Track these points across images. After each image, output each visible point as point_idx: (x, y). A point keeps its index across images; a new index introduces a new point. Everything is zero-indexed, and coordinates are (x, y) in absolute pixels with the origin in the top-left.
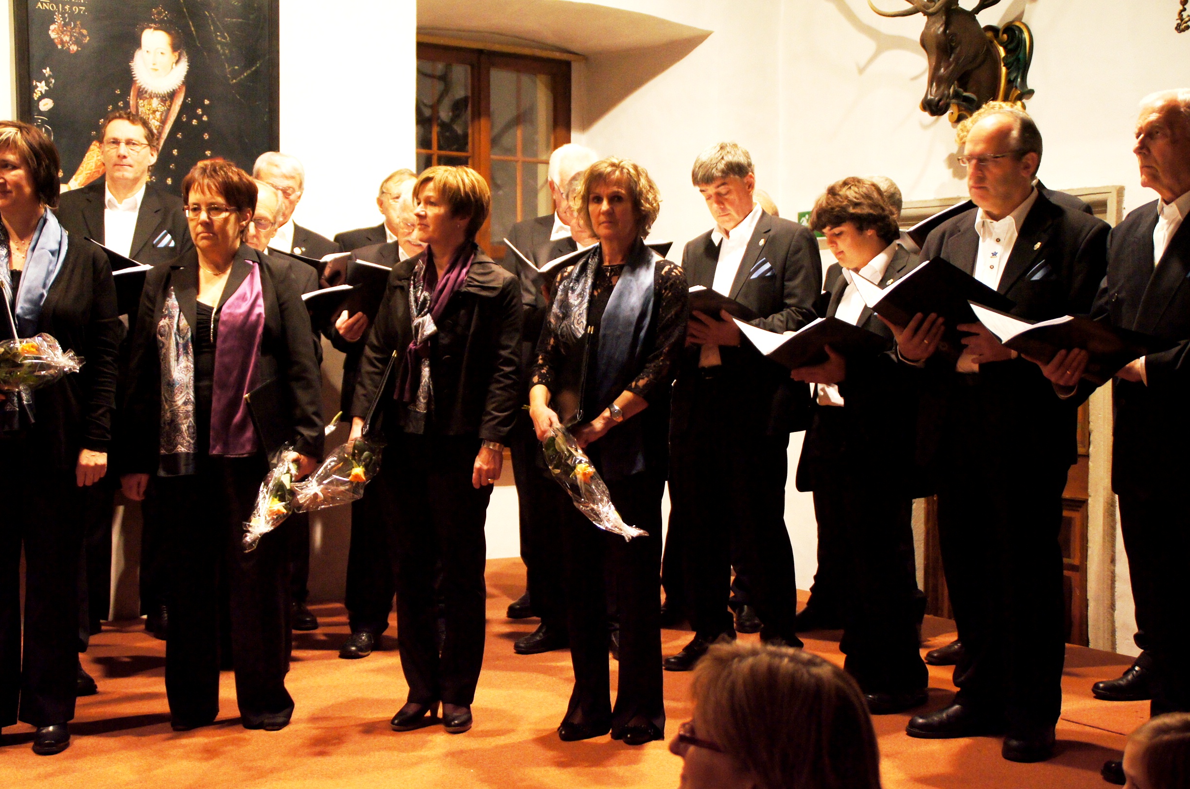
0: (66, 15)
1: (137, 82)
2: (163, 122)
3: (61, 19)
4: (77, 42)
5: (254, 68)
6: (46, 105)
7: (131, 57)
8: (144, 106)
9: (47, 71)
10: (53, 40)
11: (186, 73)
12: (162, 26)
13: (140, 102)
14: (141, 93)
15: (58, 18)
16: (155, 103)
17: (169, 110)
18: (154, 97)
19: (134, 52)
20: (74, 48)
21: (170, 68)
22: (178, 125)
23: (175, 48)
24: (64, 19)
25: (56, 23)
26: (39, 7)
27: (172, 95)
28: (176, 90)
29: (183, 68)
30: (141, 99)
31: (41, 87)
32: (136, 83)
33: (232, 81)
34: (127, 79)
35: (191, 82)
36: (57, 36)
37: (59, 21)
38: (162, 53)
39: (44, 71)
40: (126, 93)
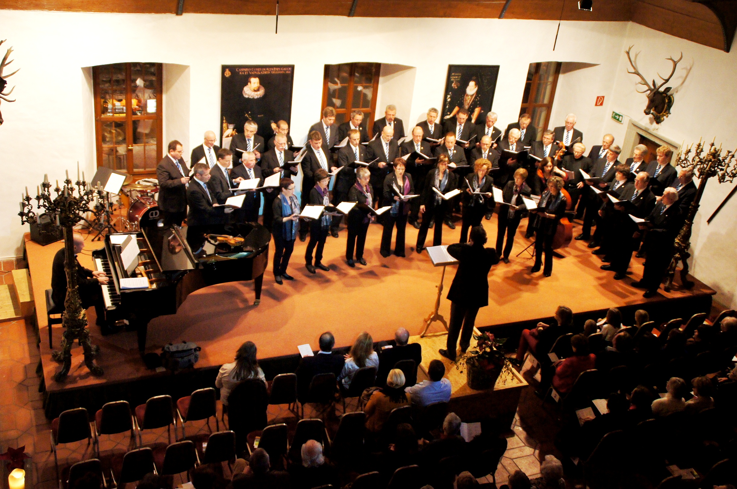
2: (470, 101)
4: (457, 86)
6: (449, 100)
7: (466, 87)
9: (450, 93)
10: (452, 87)
12: (474, 80)
14: (467, 95)
15: (454, 82)
16: (470, 97)
17: (471, 98)
20: (456, 87)
22: (473, 101)
23: (476, 84)
27: (473, 95)
29: (476, 89)
31: (449, 96)
34: (464, 92)
35: (478, 92)
40: (464, 95)
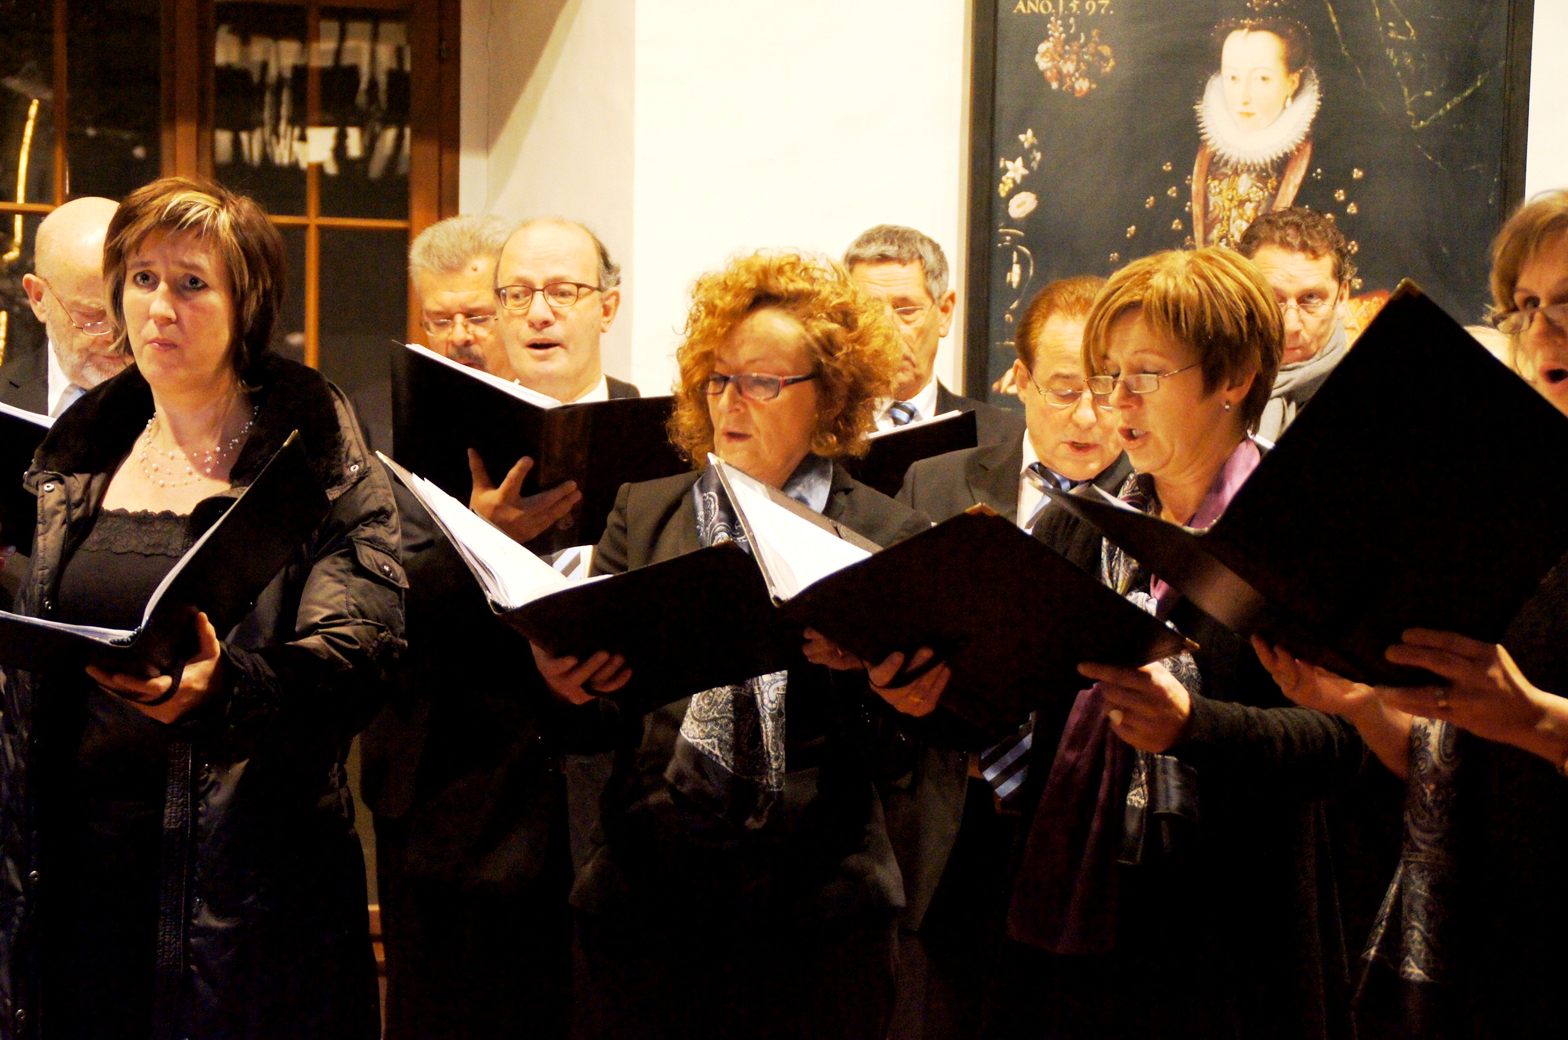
0: (1072, 20)
1: (1209, 143)
3: (1061, 29)
5: (1468, 92)
8: (1220, 192)
11: (1313, 116)
13: (1212, 186)
18: (1242, 171)
19: (1205, 83)
21: (1281, 107)
24: (1066, 27)
25: (1051, 39)
26: (1020, 11)
28: (1292, 153)
30: (1214, 179)
32: (1206, 147)
33: (1418, 122)
36: (1050, 64)
37: (1056, 34)
38: (1264, 79)
39: (1022, 137)
